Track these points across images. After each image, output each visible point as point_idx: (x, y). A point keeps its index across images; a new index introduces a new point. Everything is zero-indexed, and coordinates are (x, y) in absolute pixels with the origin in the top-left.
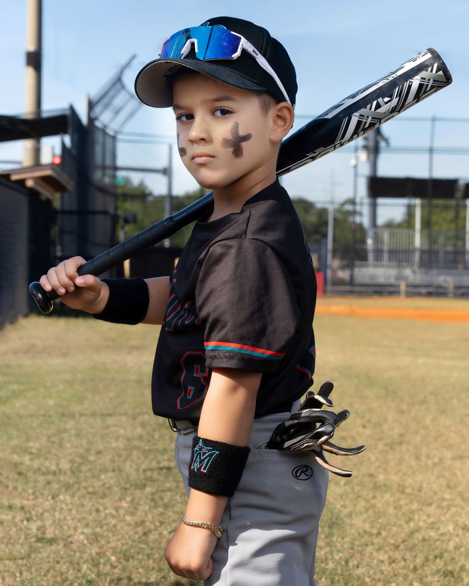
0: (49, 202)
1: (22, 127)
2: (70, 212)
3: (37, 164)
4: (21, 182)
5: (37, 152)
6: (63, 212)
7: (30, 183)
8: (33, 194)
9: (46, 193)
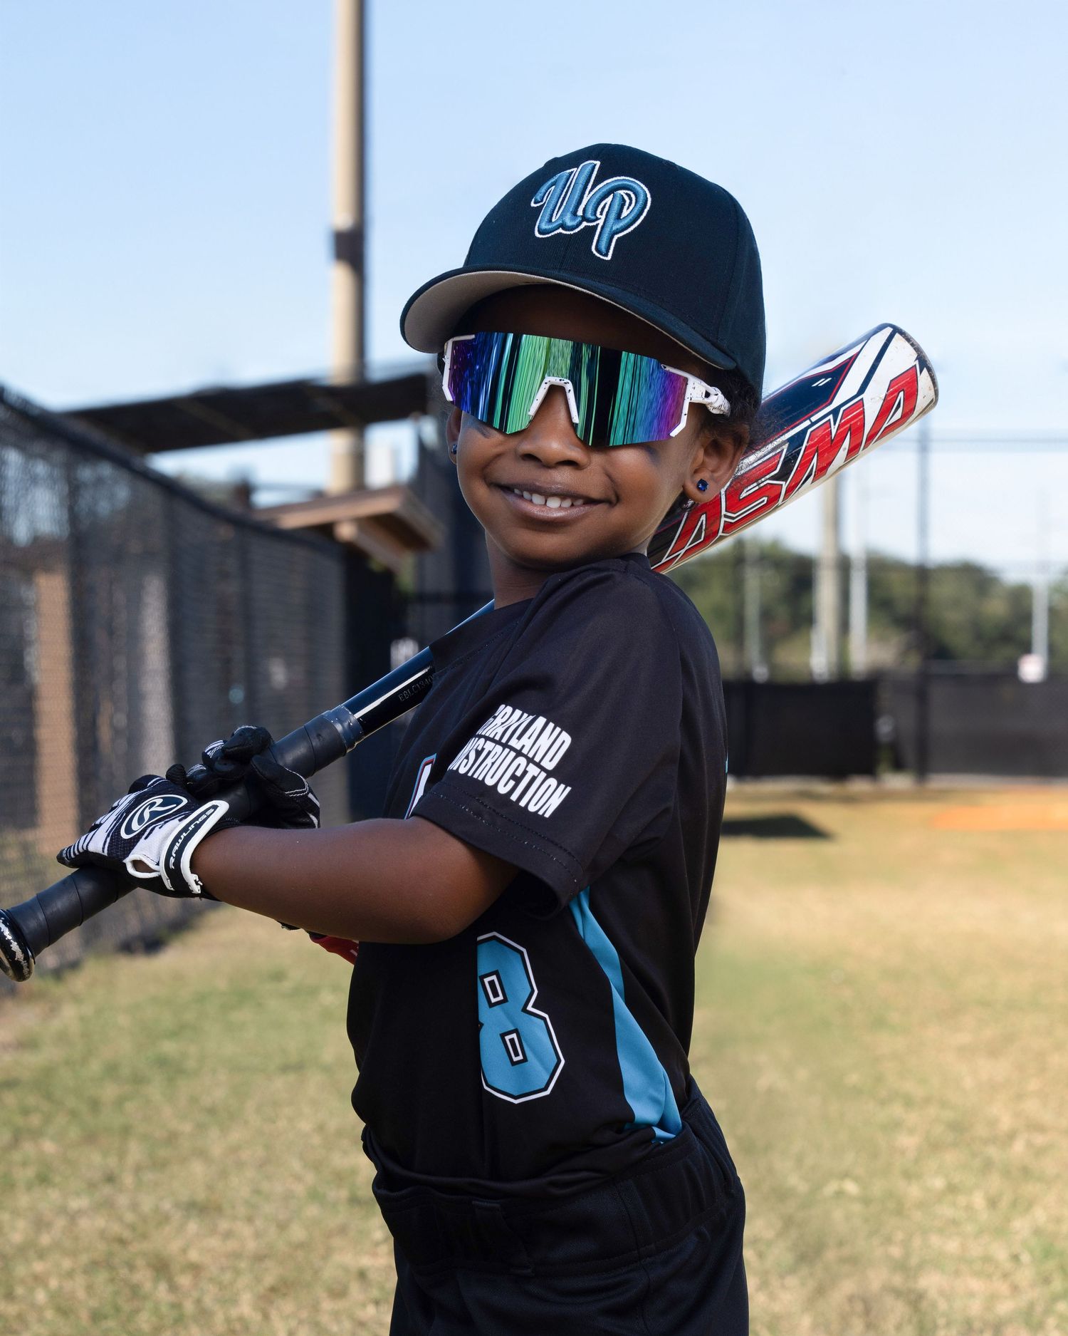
0: (388, 576)
1: (324, 404)
2: (437, 598)
3: (359, 487)
4: (326, 530)
5: (359, 460)
6: (422, 598)
7: (346, 531)
8: (353, 556)
9: (383, 553)
